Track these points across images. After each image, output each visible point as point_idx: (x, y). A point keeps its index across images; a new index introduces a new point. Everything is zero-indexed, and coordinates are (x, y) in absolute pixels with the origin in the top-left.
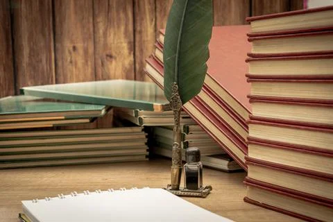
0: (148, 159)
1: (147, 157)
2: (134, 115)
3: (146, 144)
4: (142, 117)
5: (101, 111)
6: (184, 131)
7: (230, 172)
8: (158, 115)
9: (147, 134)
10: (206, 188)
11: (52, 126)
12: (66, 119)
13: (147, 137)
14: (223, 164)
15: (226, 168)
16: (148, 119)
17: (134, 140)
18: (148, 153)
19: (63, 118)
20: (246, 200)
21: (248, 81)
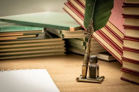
0: (65, 54)
1: (65, 53)
2: (59, 33)
3: (65, 46)
4: (64, 34)
5: (42, 31)
6: (85, 41)
7: (110, 61)
8: (72, 33)
9: (65, 41)
10: (102, 77)
11: (16, 38)
12: (24, 35)
13: (65, 43)
14: (106, 57)
15: (107, 59)
16: (67, 35)
17: (58, 44)
18: (65, 51)
19: (22, 34)
20: (122, 79)
21: (123, 18)
